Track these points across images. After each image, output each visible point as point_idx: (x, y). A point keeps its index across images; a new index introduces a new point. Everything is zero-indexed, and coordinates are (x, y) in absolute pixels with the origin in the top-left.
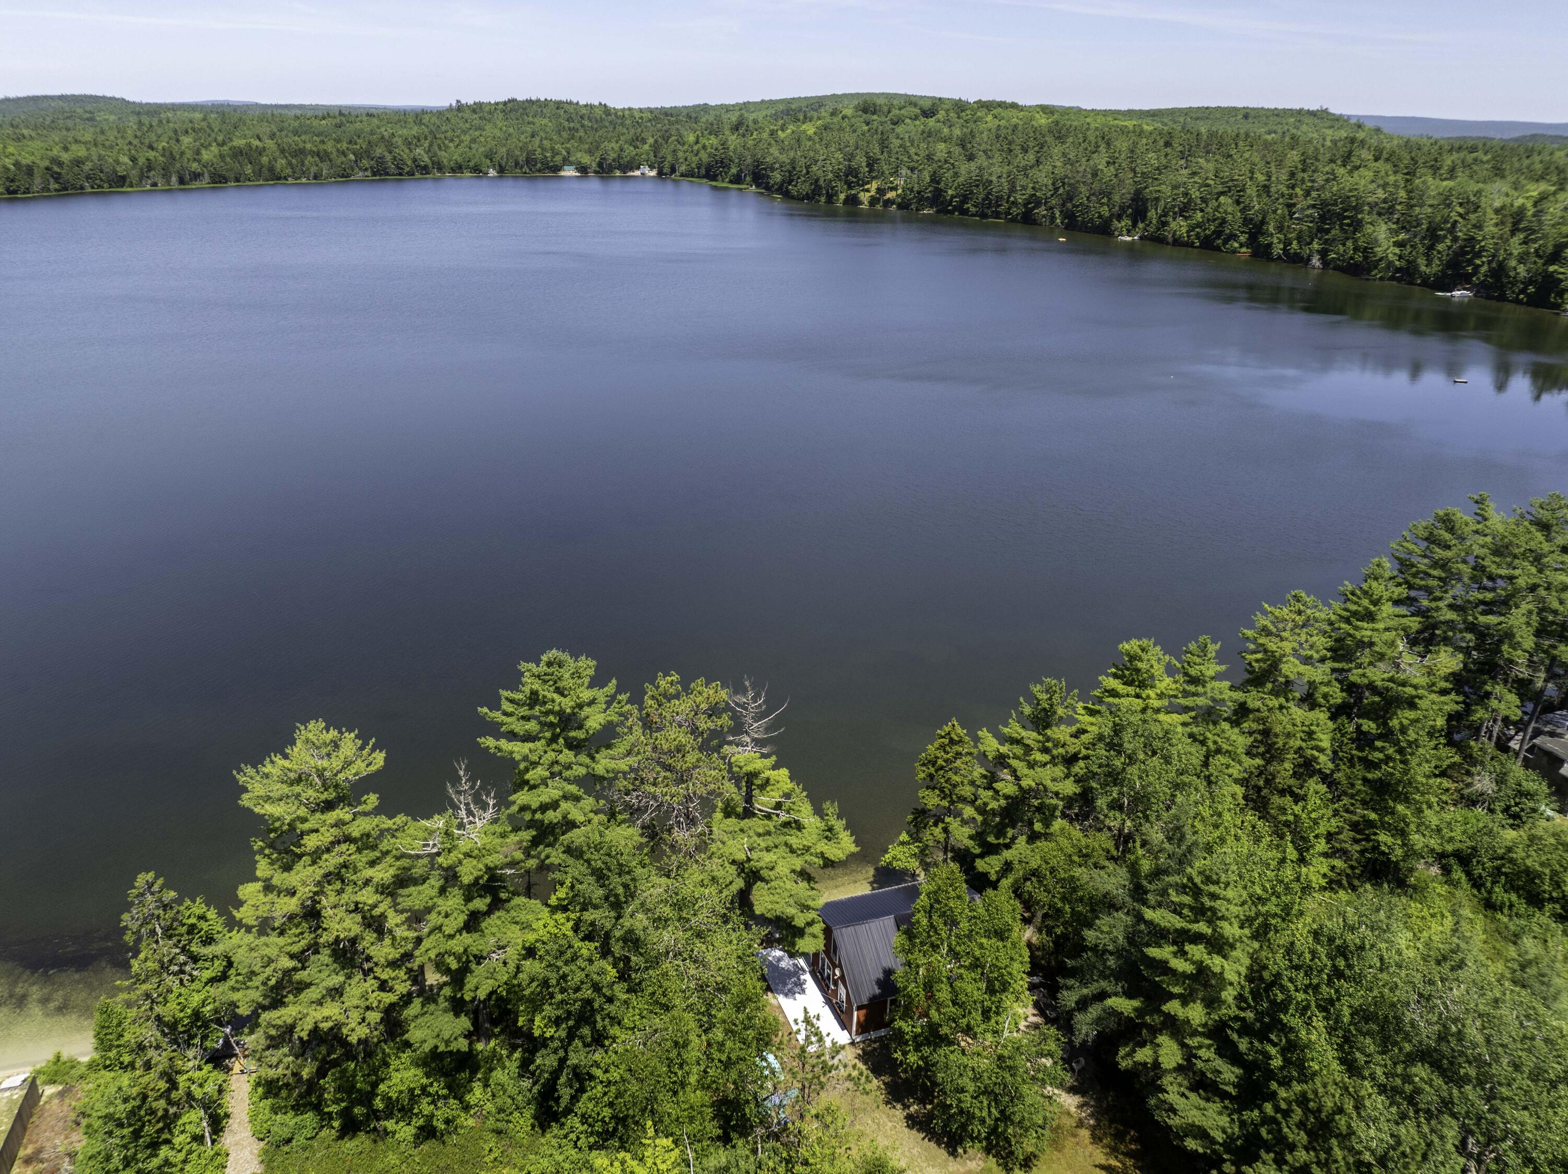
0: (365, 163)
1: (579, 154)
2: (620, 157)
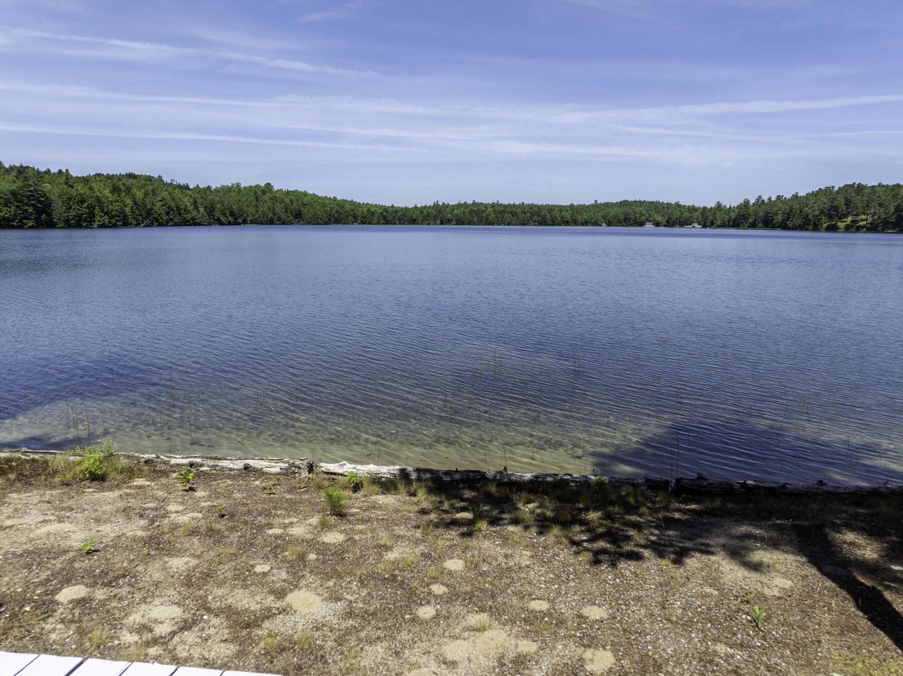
0: (535, 218)
1: (656, 216)
2: (680, 217)
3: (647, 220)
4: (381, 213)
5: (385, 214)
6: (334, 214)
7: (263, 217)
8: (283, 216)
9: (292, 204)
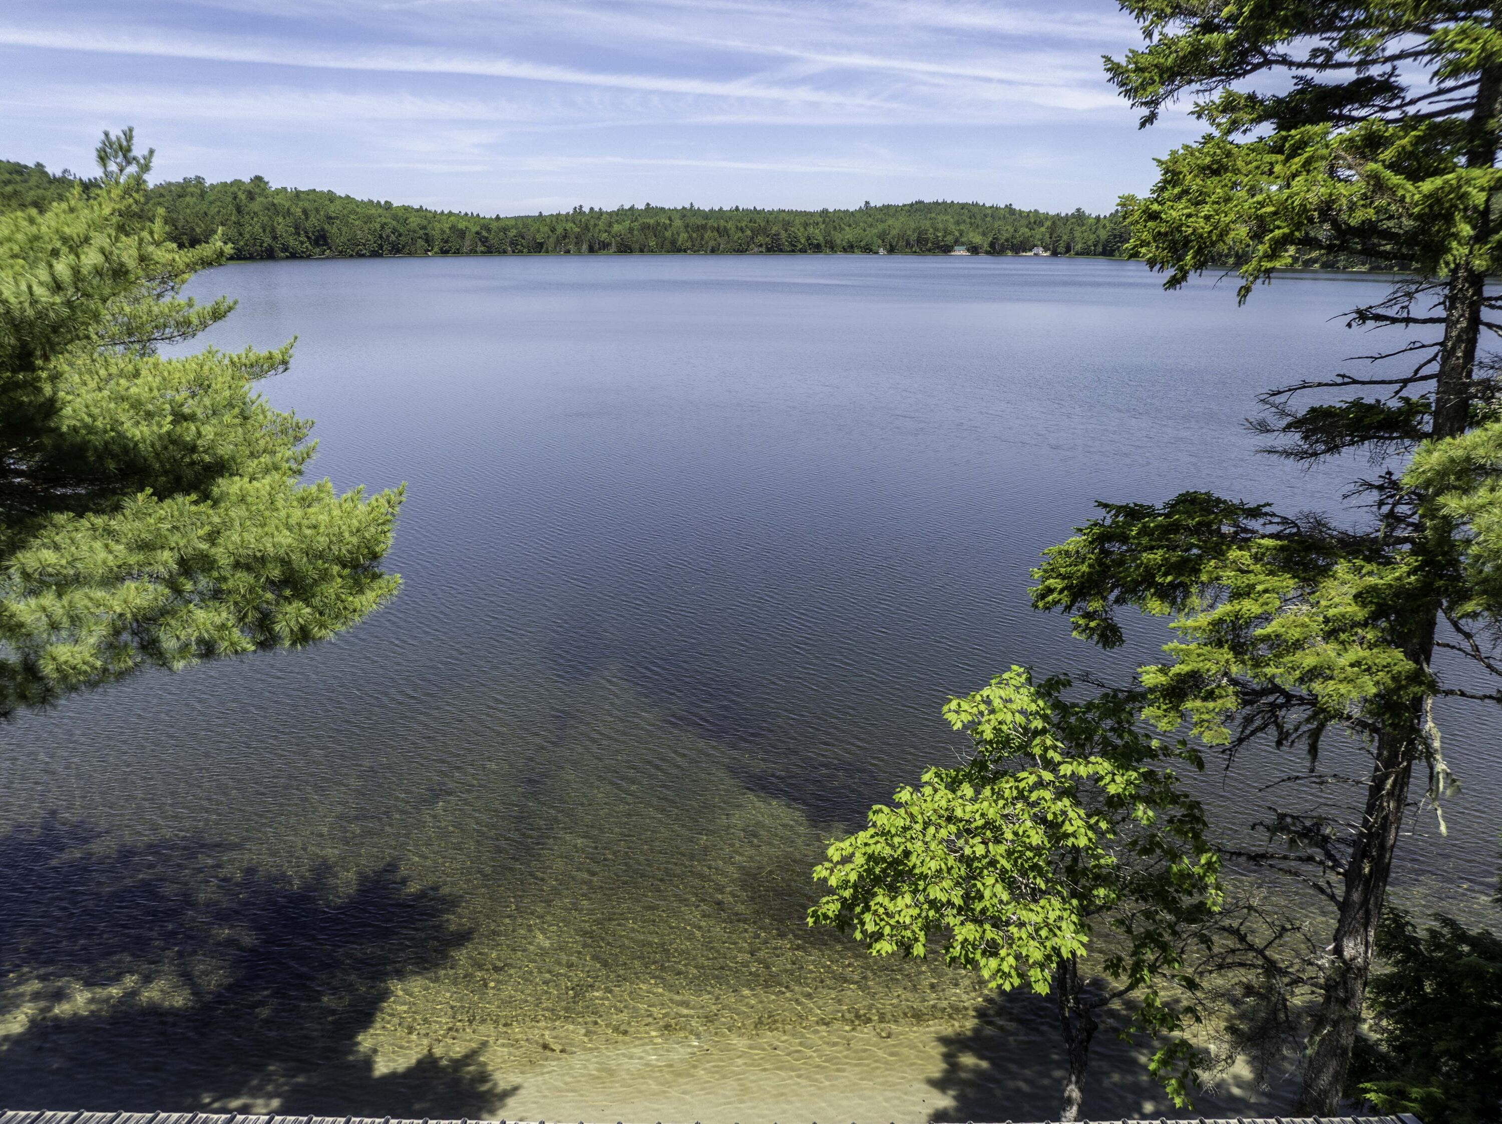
0: (760, 239)
1: (971, 235)
2: (1013, 237)
3: (957, 242)
4: (477, 233)
5: (484, 234)
6: (388, 236)
7: (254, 245)
8: (292, 242)
9: (307, 218)
